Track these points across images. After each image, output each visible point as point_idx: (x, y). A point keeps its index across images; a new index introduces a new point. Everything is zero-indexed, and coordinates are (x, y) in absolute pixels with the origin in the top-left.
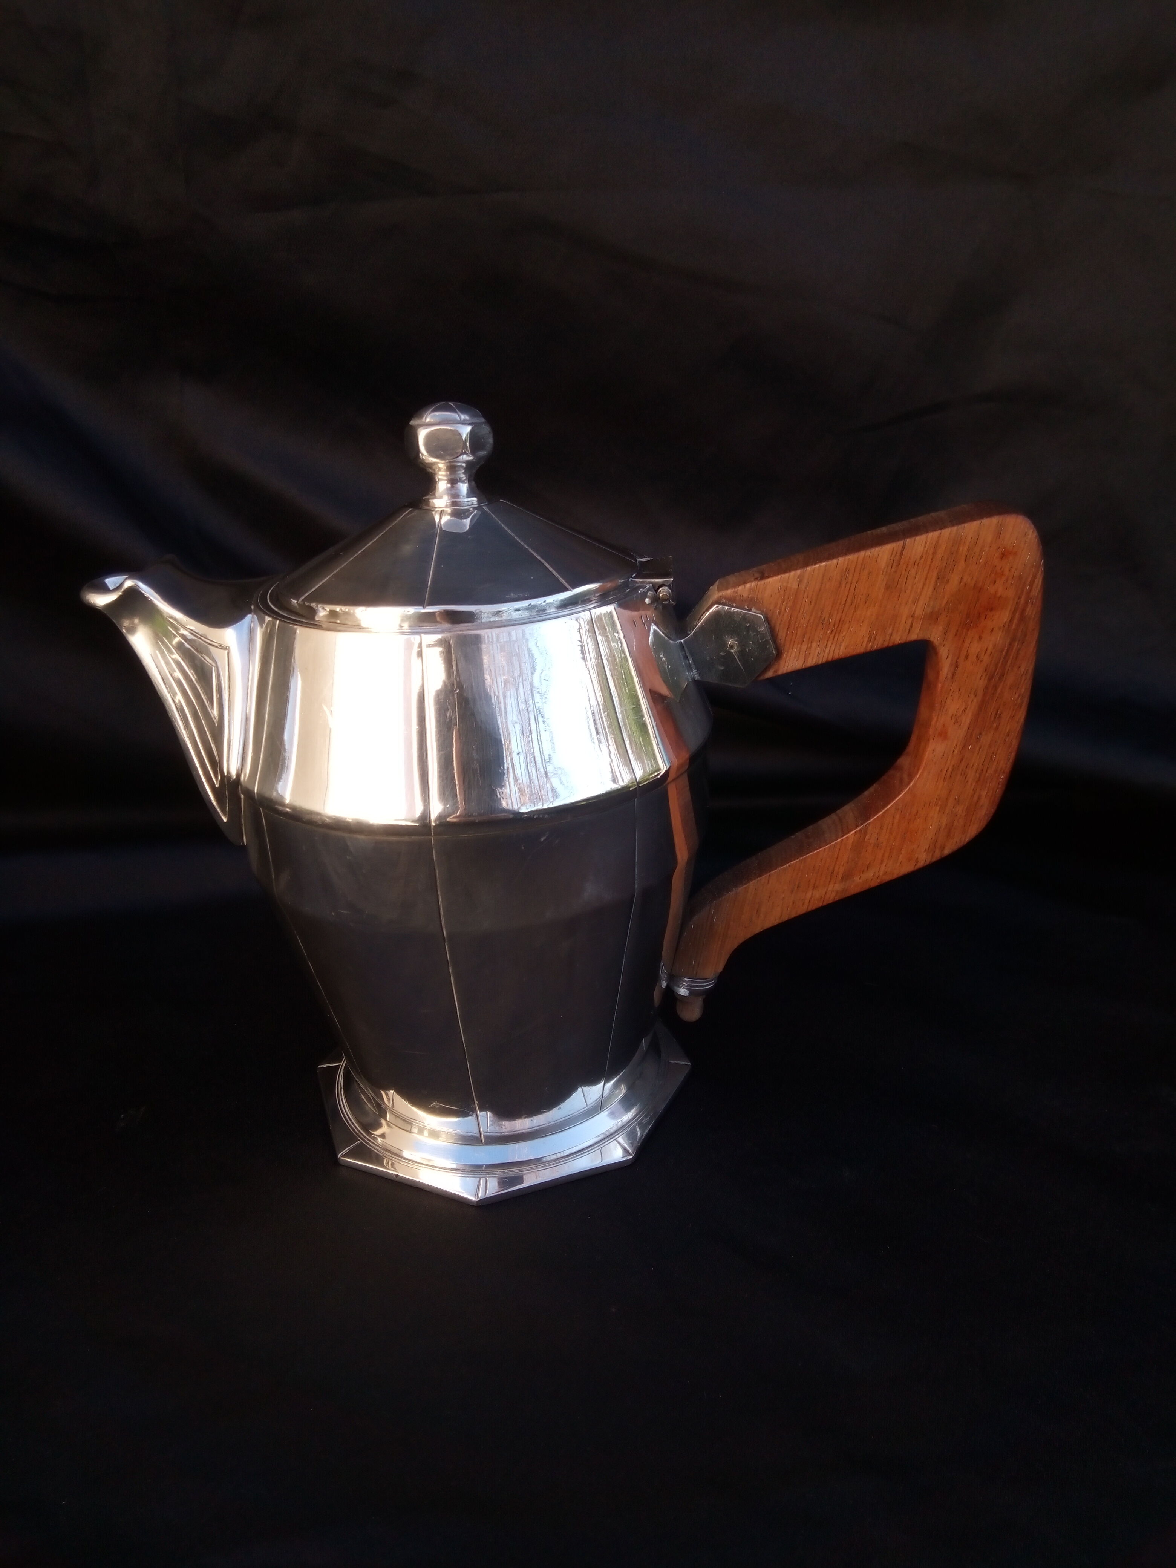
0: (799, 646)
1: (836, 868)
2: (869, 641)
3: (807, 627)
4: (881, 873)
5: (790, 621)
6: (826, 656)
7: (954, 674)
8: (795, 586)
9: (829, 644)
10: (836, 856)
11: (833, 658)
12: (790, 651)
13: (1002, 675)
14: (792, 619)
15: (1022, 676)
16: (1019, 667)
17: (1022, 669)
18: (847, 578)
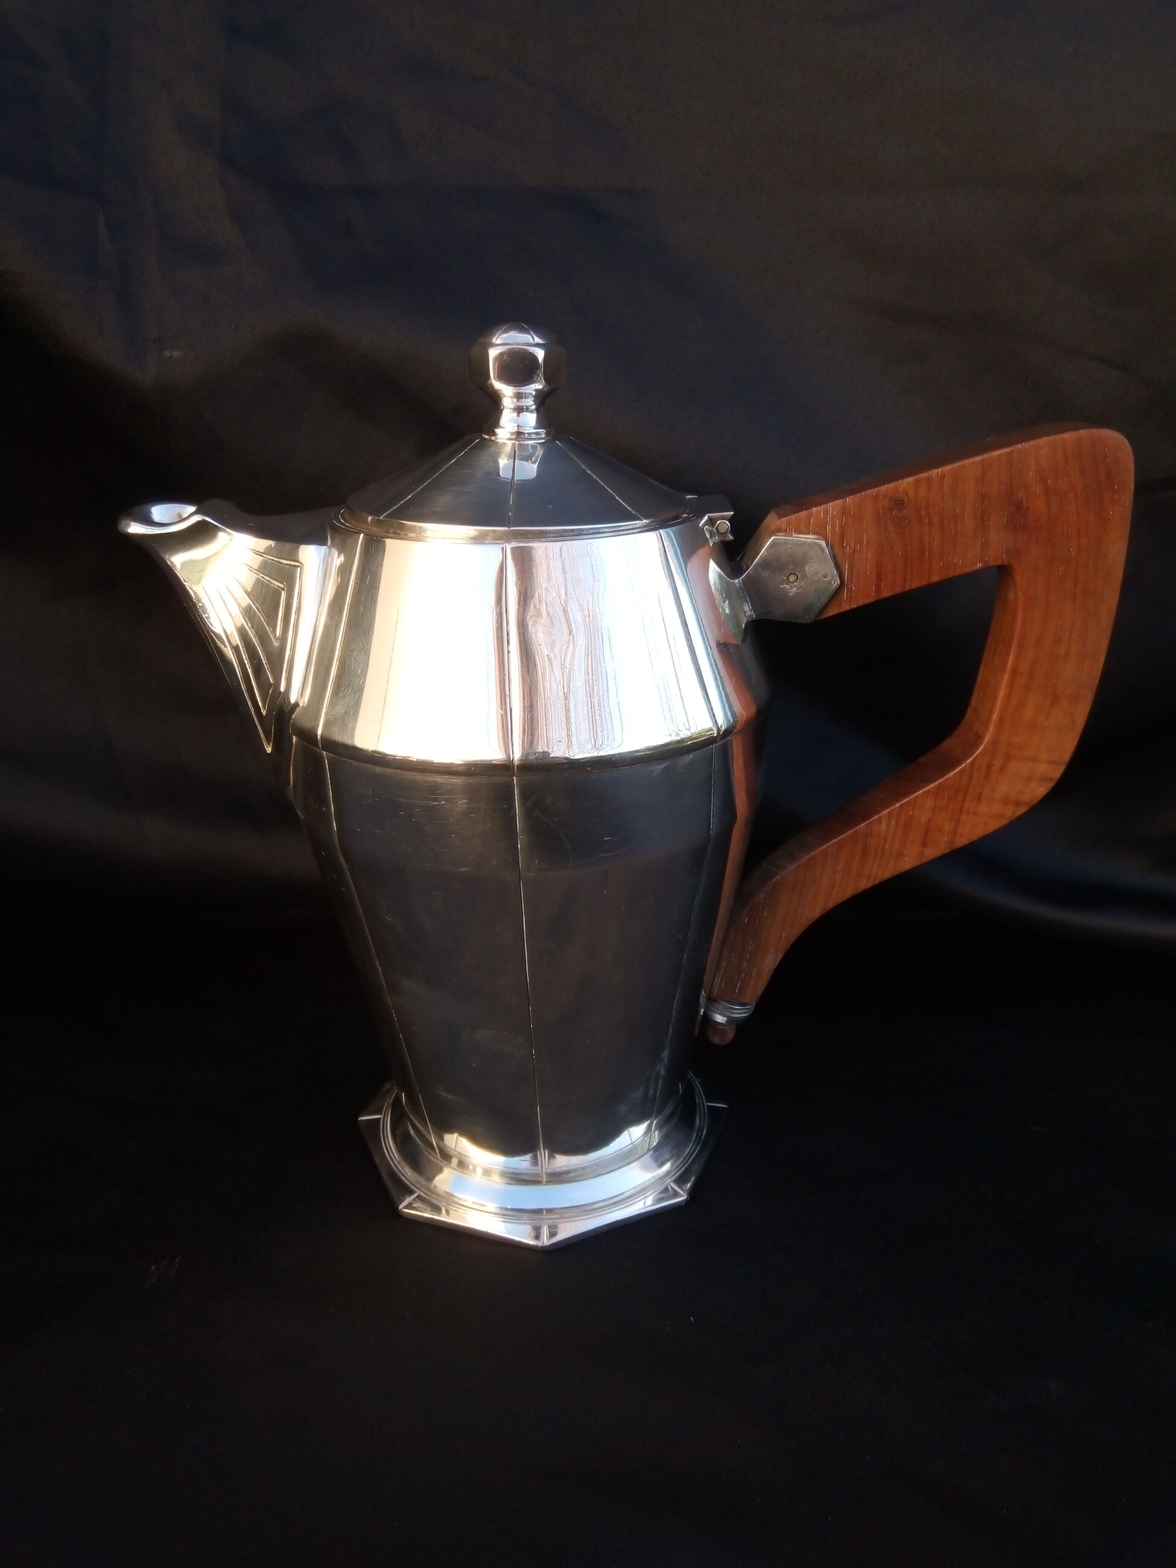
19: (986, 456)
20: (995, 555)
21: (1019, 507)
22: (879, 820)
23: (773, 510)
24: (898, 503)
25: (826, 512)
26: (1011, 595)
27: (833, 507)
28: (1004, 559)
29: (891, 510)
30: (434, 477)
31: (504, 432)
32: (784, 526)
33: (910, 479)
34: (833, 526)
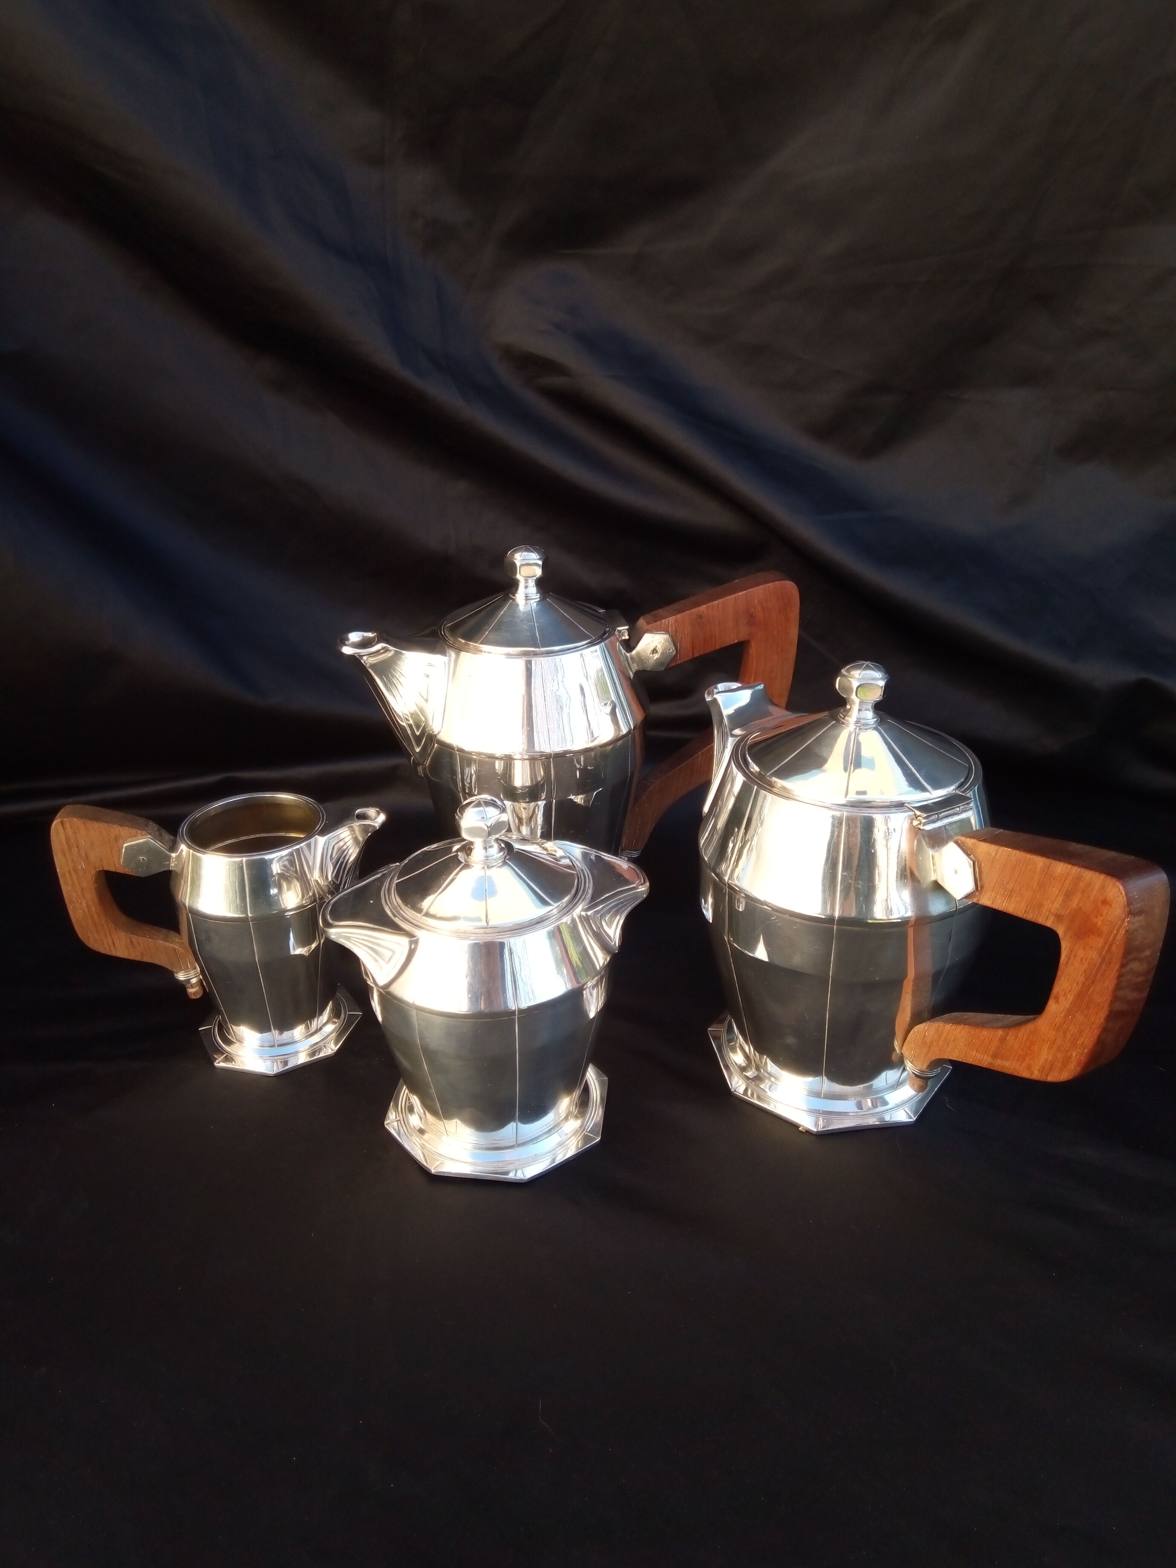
0: (991, 893)
3: (996, 883)
6: (1003, 907)
7: (1067, 962)
8: (994, 854)
9: (1005, 901)
11: (1006, 911)
12: (986, 893)
13: (1093, 982)
15: (1105, 989)
16: (1104, 982)
17: (1106, 984)
18: (1019, 866)
19: (736, 595)
20: (742, 637)
21: (752, 616)
22: (698, 756)
23: (641, 617)
24: (700, 616)
25: (669, 622)
26: (750, 651)
27: (671, 619)
28: (746, 638)
29: (697, 619)
30: (493, 625)
31: (520, 597)
32: (650, 628)
33: (705, 606)
34: (672, 628)
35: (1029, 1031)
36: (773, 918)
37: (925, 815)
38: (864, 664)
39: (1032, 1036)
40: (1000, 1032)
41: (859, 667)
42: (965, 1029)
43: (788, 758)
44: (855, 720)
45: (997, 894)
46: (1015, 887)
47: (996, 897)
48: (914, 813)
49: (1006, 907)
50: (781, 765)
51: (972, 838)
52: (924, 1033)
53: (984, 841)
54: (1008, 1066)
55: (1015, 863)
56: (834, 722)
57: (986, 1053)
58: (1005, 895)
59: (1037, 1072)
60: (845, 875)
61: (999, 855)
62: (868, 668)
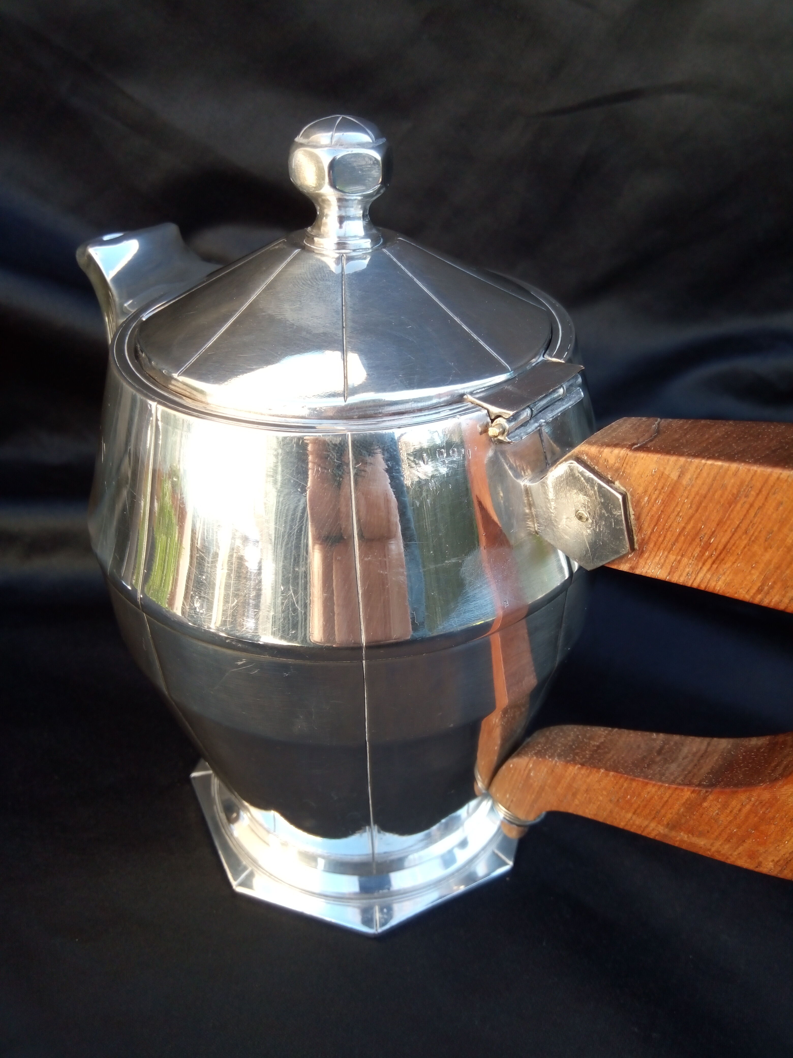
0: (666, 553)
1: (663, 812)
2: (759, 591)
3: (680, 534)
4: (713, 849)
5: (659, 517)
6: (698, 580)
10: (665, 799)
11: (706, 588)
12: (654, 553)
14: (663, 516)
18: (747, 496)
35: (757, 800)
36: (240, 663)
37: (511, 413)
38: (338, 117)
39: (764, 809)
40: (687, 793)
41: (328, 126)
42: (608, 778)
43: (215, 333)
44: (336, 240)
45: (682, 556)
46: (732, 542)
47: (679, 562)
48: (486, 411)
49: (706, 580)
50: (203, 350)
51: (616, 446)
52: (526, 772)
53: (643, 448)
54: (704, 845)
55: (735, 491)
56: (297, 251)
57: (654, 818)
58: (705, 557)
59: (771, 865)
60: (370, 561)
61: (688, 476)
62: (346, 126)
